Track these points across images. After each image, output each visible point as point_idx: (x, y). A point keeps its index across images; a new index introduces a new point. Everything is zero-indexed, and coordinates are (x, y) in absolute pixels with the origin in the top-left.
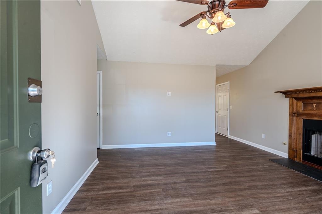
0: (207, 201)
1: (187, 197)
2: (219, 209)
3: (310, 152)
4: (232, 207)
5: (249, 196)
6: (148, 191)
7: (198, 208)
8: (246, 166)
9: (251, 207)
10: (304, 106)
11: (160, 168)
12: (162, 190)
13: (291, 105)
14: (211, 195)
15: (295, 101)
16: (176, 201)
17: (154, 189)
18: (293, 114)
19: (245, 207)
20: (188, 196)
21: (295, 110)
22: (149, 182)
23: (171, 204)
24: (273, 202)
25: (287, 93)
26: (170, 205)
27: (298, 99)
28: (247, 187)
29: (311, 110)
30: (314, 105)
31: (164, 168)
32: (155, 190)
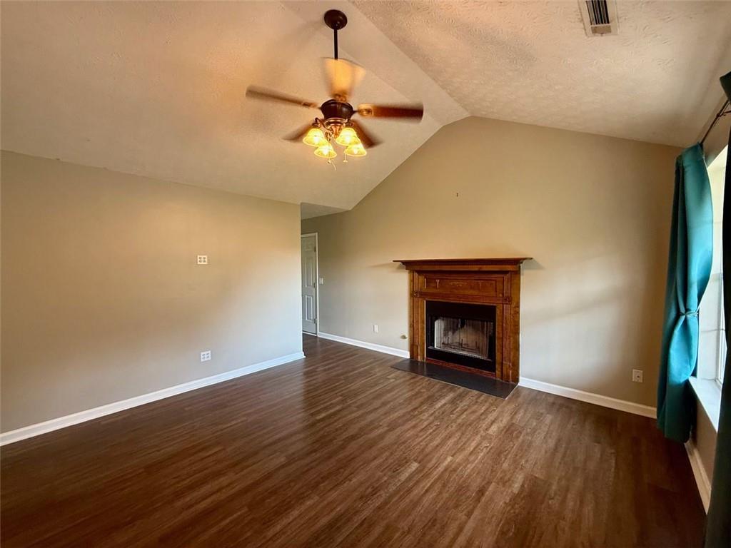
0: (345, 485)
1: (307, 496)
2: (370, 490)
3: (434, 346)
4: (385, 475)
5: (396, 443)
6: (214, 530)
7: (338, 509)
8: (368, 389)
9: (407, 462)
10: (427, 282)
11: (210, 452)
12: (246, 509)
13: (412, 281)
14: (345, 470)
15: (416, 274)
16: (291, 518)
17: (224, 518)
18: (415, 294)
19: (399, 466)
20: (308, 493)
21: (416, 289)
22: (203, 505)
23: (284, 533)
24: (424, 439)
25: (408, 265)
26: (283, 537)
27: (420, 272)
28: (386, 428)
29: (434, 287)
30: (438, 281)
31: (224, 449)
32: (231, 518)
